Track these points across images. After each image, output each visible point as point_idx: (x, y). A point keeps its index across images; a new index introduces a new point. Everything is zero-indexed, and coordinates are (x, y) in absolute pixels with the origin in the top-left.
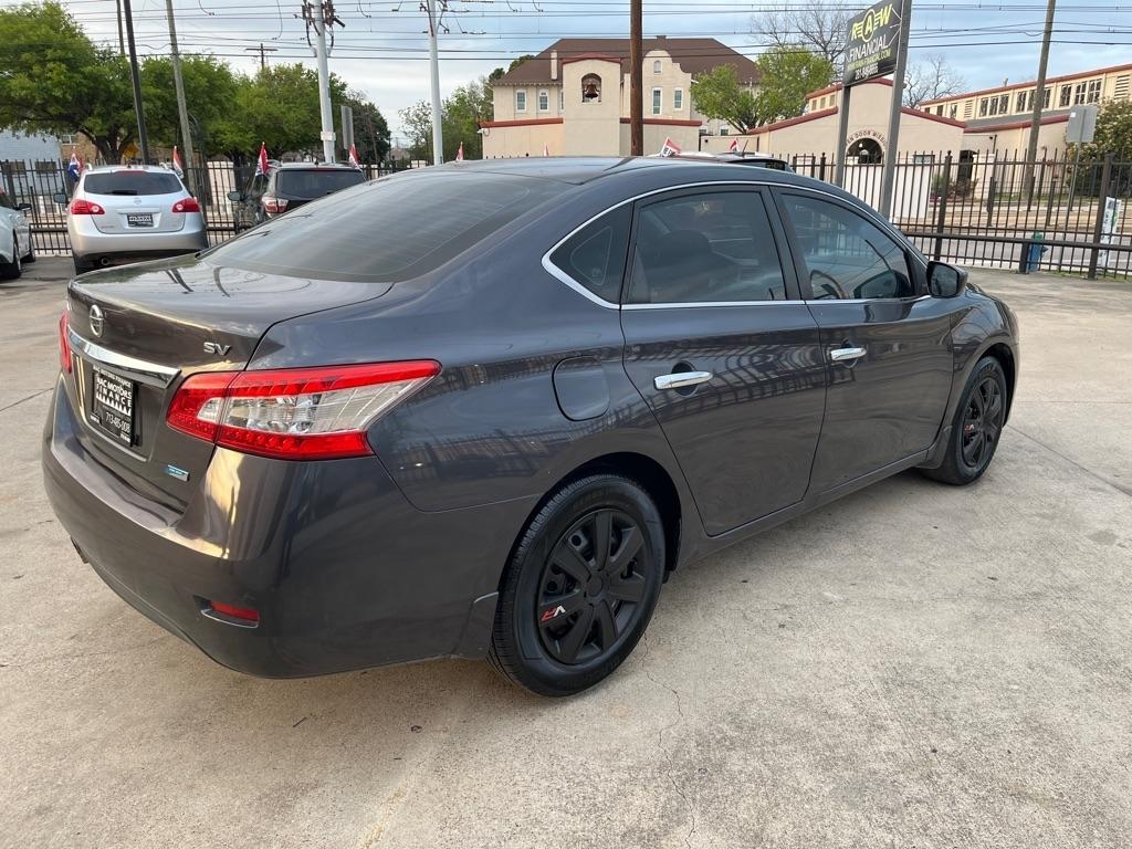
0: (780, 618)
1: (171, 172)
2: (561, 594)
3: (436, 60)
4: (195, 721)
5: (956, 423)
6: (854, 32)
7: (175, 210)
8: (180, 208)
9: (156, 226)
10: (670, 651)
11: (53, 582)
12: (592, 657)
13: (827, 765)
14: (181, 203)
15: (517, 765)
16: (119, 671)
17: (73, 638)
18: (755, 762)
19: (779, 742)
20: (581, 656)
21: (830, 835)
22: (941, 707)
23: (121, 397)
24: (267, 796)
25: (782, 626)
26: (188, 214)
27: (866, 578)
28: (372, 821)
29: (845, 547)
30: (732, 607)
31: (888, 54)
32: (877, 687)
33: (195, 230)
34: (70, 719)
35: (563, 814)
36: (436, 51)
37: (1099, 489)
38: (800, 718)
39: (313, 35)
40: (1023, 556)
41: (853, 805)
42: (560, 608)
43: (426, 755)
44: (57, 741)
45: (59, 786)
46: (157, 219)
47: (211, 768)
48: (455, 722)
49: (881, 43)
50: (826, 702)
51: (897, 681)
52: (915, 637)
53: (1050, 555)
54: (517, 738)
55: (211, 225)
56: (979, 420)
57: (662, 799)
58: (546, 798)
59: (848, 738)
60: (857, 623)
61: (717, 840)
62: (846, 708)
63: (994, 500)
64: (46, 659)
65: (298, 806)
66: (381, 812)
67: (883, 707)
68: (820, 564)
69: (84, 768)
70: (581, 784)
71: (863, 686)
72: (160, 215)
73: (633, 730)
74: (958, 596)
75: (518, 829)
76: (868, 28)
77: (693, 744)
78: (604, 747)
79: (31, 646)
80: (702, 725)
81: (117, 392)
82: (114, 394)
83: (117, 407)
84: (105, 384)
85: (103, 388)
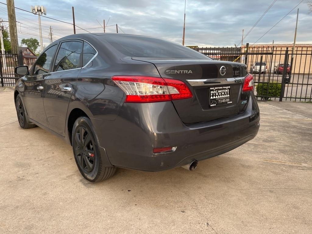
81: (223, 92)
82: (221, 93)
83: (223, 96)
84: (217, 92)
85: (215, 94)
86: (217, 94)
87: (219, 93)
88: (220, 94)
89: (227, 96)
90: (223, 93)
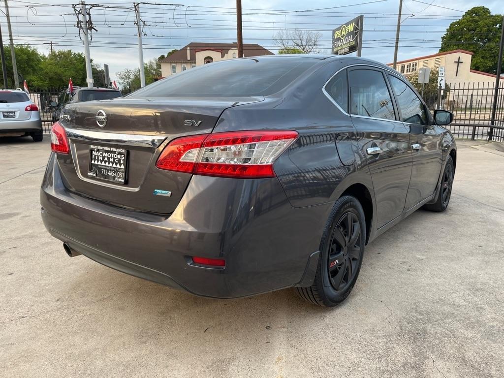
0: (406, 267)
1: (23, 92)
2: (336, 254)
3: (141, 49)
4: (150, 334)
5: (441, 183)
6: (336, 35)
7: (26, 110)
8: (29, 109)
9: (17, 117)
10: (367, 284)
11: (32, 275)
12: (344, 287)
13: (471, 326)
14: (29, 106)
15: (330, 340)
16: (94, 314)
17: (58, 300)
18: (440, 329)
19: (444, 319)
20: (341, 286)
21: (494, 355)
22: (499, 297)
23: (114, 159)
24: (211, 366)
25: (409, 270)
26: (33, 112)
27: (428, 249)
28: (274, 373)
29: (410, 238)
30: (381, 263)
31: (354, 43)
32: (468, 292)
33: (36, 119)
34: (78, 340)
35: (368, 360)
36: (141, 45)
37: (495, 211)
38: (445, 307)
39: (83, 35)
40: (485, 237)
41: (495, 342)
42: (337, 261)
43: (282, 339)
44: (75, 351)
45: (89, 375)
46: (17, 114)
47: (171, 355)
48: (286, 323)
49: (350, 39)
50: (452, 300)
51: (474, 289)
52: (468, 271)
53: (495, 236)
54: (322, 328)
55: (42, 119)
56: (447, 182)
57: (410, 349)
58: (354, 353)
59: (472, 314)
60: (439, 267)
61: (447, 364)
62: (462, 302)
63: (458, 217)
64: (48, 312)
65: (230, 370)
66: (276, 368)
67: (476, 299)
68: (406, 244)
69: (99, 363)
70: (365, 345)
71: (462, 292)
72: (19, 112)
73: (373, 319)
74: (471, 254)
75: (351, 369)
76: (343, 33)
77: (406, 323)
78: (366, 328)
79: (35, 306)
80: (404, 315)
81: (111, 157)
82: (108, 158)
83: (111, 165)
84: (101, 154)
85: (98, 156)
86: (101, 158)
87: (104, 158)
88: (106, 159)
89: (118, 166)
90: (111, 160)
